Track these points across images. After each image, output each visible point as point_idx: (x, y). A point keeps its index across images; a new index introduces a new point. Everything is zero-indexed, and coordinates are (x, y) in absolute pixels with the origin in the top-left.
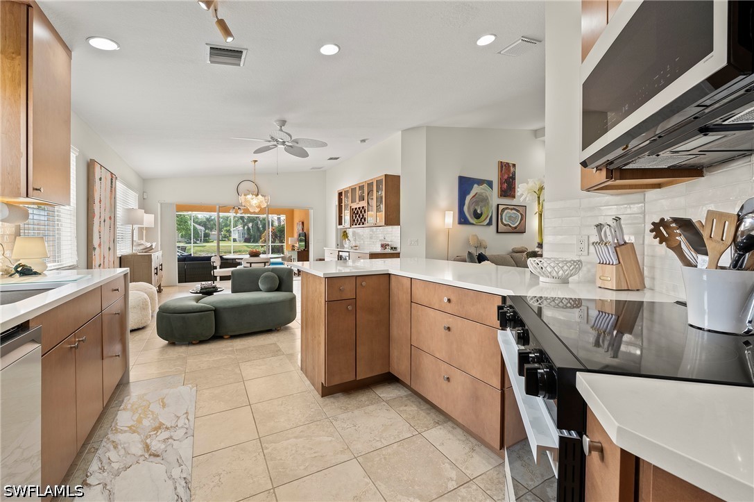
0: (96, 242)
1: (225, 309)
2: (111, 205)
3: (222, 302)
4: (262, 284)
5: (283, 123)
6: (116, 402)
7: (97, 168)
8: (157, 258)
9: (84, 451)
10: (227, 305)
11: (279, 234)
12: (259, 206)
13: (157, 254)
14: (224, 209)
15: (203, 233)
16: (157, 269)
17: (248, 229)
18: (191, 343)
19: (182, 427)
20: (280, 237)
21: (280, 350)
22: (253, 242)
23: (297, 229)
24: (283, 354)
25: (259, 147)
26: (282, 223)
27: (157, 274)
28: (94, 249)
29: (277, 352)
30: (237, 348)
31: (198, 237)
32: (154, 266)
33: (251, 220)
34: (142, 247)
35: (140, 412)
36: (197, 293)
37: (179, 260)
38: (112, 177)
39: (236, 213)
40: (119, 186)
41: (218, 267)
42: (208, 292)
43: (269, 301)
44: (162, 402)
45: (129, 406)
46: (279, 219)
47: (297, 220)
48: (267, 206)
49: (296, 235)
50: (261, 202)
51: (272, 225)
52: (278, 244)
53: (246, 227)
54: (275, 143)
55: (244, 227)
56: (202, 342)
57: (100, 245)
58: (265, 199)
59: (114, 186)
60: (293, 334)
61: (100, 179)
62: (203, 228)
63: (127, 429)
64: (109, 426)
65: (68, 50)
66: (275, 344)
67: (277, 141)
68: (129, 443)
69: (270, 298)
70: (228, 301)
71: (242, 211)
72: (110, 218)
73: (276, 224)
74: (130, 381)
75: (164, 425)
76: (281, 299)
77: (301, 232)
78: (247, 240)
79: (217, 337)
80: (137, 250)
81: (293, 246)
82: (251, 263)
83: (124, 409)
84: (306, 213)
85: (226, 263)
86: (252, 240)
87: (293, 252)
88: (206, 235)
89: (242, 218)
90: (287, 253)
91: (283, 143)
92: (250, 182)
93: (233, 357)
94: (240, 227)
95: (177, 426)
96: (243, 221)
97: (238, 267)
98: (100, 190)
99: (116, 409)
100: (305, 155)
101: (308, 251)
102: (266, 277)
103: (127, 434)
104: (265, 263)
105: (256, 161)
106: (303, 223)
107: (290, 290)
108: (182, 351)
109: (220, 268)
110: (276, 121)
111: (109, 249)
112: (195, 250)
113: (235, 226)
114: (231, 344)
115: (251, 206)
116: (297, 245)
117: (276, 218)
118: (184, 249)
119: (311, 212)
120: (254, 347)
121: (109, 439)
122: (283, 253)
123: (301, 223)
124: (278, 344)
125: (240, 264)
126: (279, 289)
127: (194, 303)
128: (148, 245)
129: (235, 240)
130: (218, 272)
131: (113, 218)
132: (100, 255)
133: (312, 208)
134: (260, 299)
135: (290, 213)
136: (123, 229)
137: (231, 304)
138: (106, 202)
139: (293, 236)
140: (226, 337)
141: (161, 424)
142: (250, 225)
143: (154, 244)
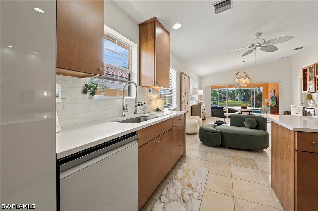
0: (183, 101)
1: (226, 133)
2: (188, 87)
3: (224, 130)
4: (246, 124)
5: (259, 34)
6: (180, 164)
7: (183, 75)
8: (203, 107)
9: (165, 181)
10: (227, 132)
11: (259, 97)
12: (246, 83)
13: (203, 105)
14: (230, 86)
15: (224, 97)
16: (203, 111)
17: (244, 95)
18: (210, 146)
19: (198, 191)
20: (260, 99)
21: (256, 165)
22: (246, 101)
23: (271, 94)
24: (259, 169)
25: (245, 52)
26: (261, 92)
27: (203, 113)
28: (182, 103)
29: (254, 166)
30: (231, 155)
31: (222, 99)
32: (202, 110)
33: (245, 91)
34: (198, 103)
35: (185, 173)
36: (215, 123)
37: (212, 108)
38: (188, 78)
39: (236, 87)
40: (191, 80)
41: (227, 112)
42: (220, 123)
43: (250, 134)
44: (194, 172)
45: (183, 168)
46: (259, 90)
47: (270, 89)
48: (251, 83)
49: (270, 98)
50: (248, 81)
51: (256, 93)
52: (258, 102)
53: (242, 95)
54: (254, 47)
55: (241, 94)
56: (215, 147)
57: (184, 102)
58: (250, 80)
59: (189, 81)
60: (267, 157)
61: (184, 79)
62: (224, 95)
63: (179, 179)
64: (174, 174)
65: (169, 34)
66: (253, 160)
67: (255, 46)
68: (178, 187)
69: (251, 132)
70: (228, 130)
71: (239, 87)
72: (188, 92)
73: (258, 92)
74: (186, 156)
75: (191, 185)
76: (258, 134)
77: (273, 96)
78: (243, 100)
79: (222, 146)
80: (196, 104)
81: (268, 104)
82: (242, 112)
83: (181, 169)
84: (277, 85)
85: (230, 111)
86: (245, 100)
87: (267, 107)
88: (225, 98)
89: (240, 90)
90: (264, 107)
91: (260, 46)
92: (242, 72)
93: (228, 160)
94: (239, 95)
95: (196, 189)
96: (241, 92)
97: (236, 113)
98: (184, 82)
99: (179, 167)
100: (276, 49)
101: (278, 106)
102: (249, 120)
103: (178, 182)
104: (249, 112)
105: (244, 61)
106: (274, 91)
107: (264, 129)
108: (206, 148)
109: (228, 112)
110: (254, 35)
111: (187, 103)
112: (219, 104)
113: (237, 94)
114: (228, 152)
115: (242, 84)
116: (270, 103)
117: (258, 89)
118: (215, 103)
119: (280, 84)
120: (241, 158)
121: (172, 181)
122: (262, 107)
123: (273, 91)
124: (256, 161)
125: (237, 111)
126: (257, 128)
127: (212, 128)
128: (200, 102)
129: (237, 100)
130: (227, 114)
131: (189, 92)
132: (184, 105)
133: (281, 82)
134: (245, 132)
135: (266, 86)
136: (192, 96)
137: (229, 132)
138: (186, 86)
139: (267, 98)
140: (226, 147)
141: (191, 184)
142: (244, 93)
143: (202, 102)
